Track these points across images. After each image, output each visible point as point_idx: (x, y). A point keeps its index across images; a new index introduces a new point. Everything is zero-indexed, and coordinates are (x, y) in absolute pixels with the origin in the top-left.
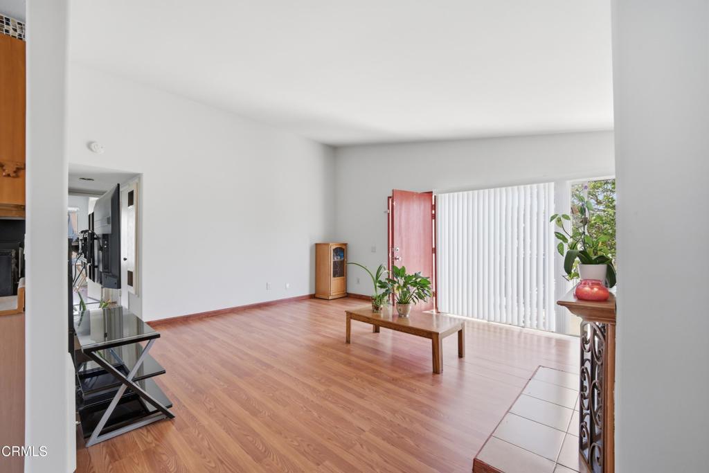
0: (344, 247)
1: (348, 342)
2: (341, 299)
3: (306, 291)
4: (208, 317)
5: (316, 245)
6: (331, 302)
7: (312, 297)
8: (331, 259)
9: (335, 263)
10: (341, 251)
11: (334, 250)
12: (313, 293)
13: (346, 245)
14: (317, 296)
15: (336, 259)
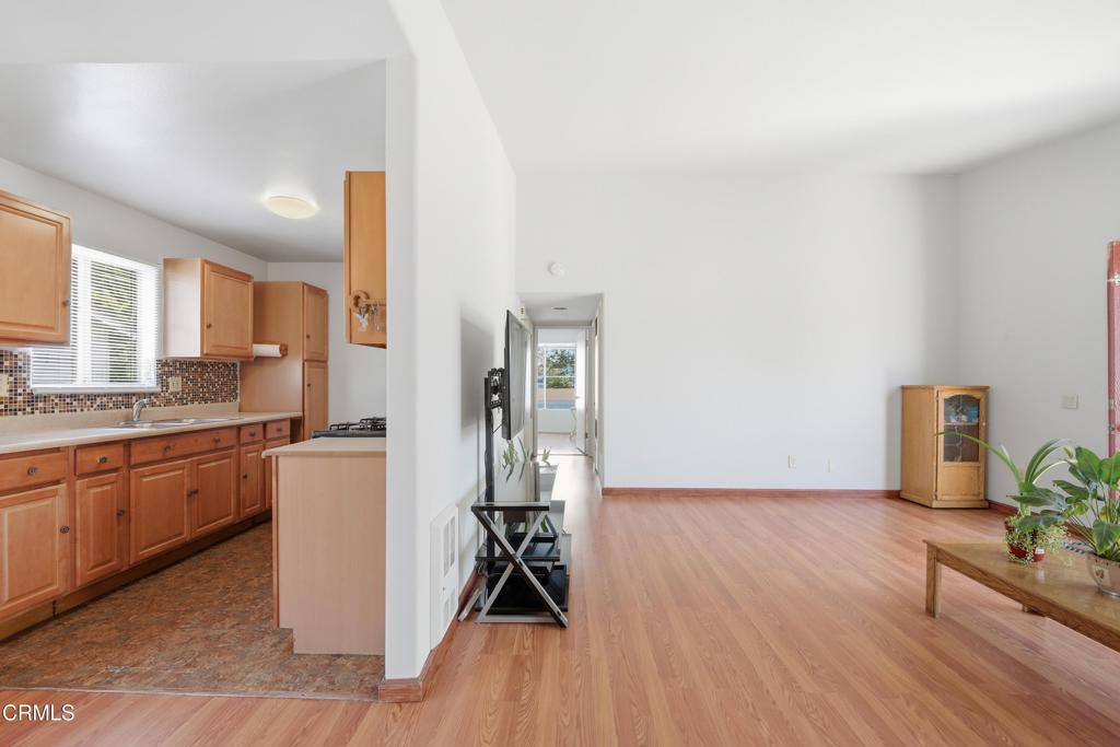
0: (977, 395)
1: (930, 611)
2: (965, 513)
3: (877, 481)
4: (688, 496)
5: (904, 389)
6: (935, 515)
7: (893, 496)
8: (940, 420)
9: (949, 429)
10: (972, 403)
11: (948, 401)
12: (896, 487)
13: (985, 389)
14: (904, 495)
15: (953, 421)
